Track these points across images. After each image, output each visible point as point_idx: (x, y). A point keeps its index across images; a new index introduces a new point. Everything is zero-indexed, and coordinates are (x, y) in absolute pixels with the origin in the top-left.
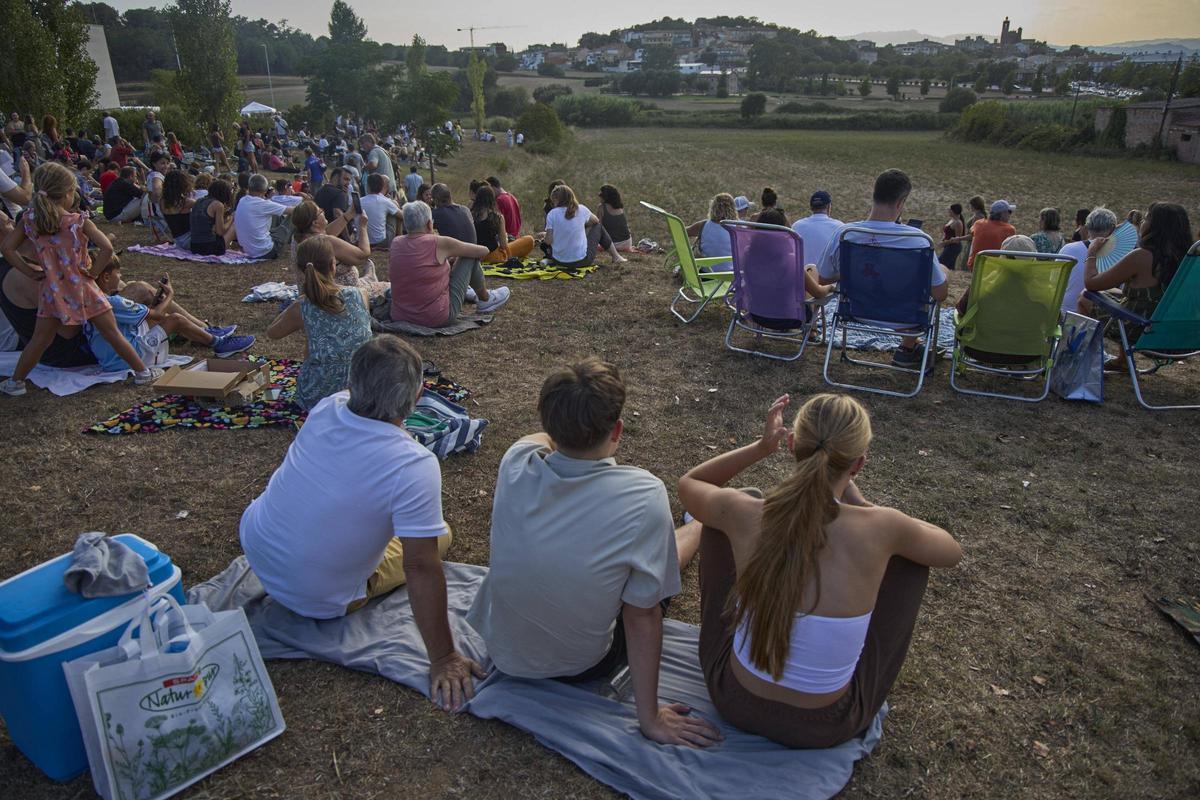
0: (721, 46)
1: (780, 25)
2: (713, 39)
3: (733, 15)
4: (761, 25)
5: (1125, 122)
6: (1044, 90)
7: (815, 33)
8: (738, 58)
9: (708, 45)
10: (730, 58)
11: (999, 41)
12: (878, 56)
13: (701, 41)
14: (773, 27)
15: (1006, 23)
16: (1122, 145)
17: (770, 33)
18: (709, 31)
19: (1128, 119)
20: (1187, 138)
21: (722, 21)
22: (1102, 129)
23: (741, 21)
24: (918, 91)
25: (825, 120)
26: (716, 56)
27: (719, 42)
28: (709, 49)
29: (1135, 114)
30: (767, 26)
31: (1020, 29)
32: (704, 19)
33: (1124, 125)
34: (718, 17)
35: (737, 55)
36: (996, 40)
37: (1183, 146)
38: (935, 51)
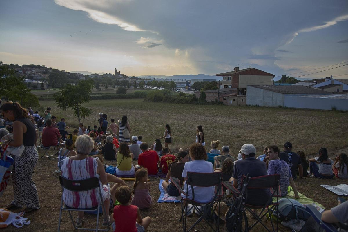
0: (34, 74)
1: (53, 68)
2: (30, 72)
3: (36, 64)
4: (46, 68)
5: (205, 96)
6: (137, 87)
7: (65, 71)
8: (41, 78)
9: (29, 73)
10: (38, 78)
11: (115, 74)
12: (85, 78)
13: (27, 72)
14: (51, 69)
15: (116, 70)
16: (206, 101)
17: (50, 70)
18: (29, 69)
19: (206, 95)
20: (225, 99)
21: (32, 66)
22: (199, 98)
23: (39, 66)
24: (105, 88)
25: (94, 97)
26: (33, 77)
27: (33, 73)
28: (29, 75)
29: (208, 93)
30: (49, 68)
31: (119, 72)
32: (26, 65)
33: (205, 97)
34: (31, 65)
35: (41, 77)
36: (114, 74)
37: (224, 101)
38: (99, 77)
